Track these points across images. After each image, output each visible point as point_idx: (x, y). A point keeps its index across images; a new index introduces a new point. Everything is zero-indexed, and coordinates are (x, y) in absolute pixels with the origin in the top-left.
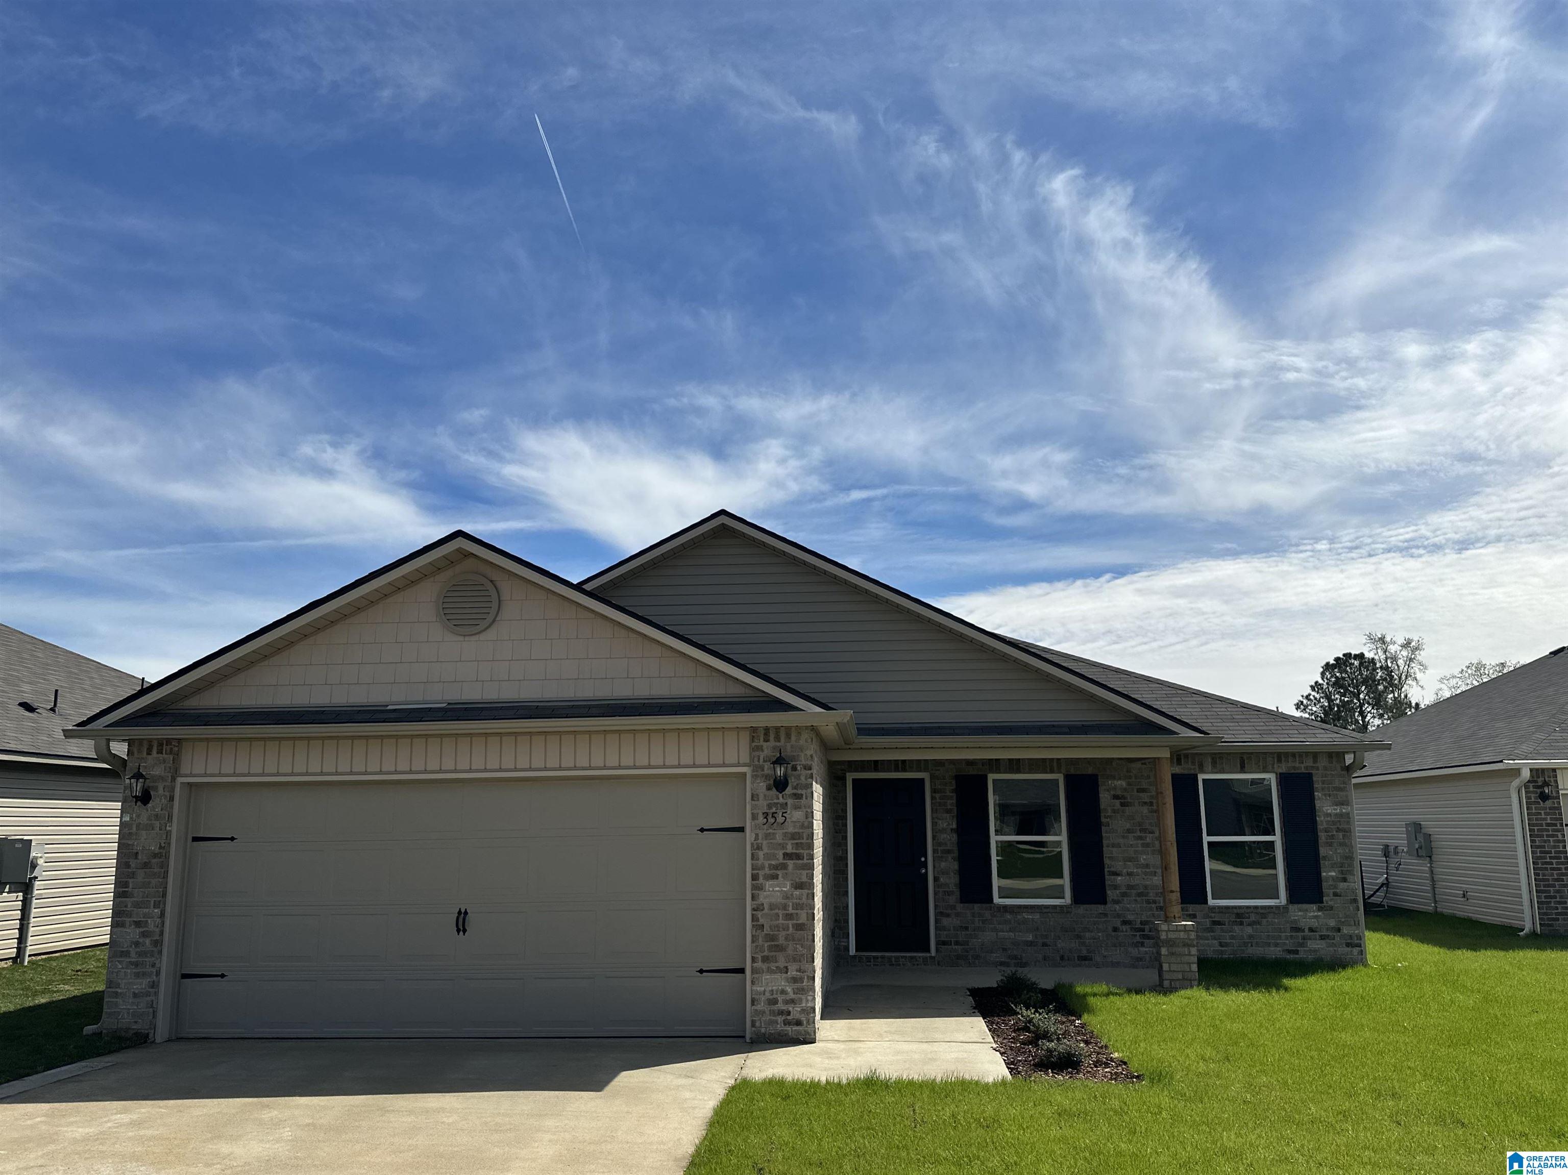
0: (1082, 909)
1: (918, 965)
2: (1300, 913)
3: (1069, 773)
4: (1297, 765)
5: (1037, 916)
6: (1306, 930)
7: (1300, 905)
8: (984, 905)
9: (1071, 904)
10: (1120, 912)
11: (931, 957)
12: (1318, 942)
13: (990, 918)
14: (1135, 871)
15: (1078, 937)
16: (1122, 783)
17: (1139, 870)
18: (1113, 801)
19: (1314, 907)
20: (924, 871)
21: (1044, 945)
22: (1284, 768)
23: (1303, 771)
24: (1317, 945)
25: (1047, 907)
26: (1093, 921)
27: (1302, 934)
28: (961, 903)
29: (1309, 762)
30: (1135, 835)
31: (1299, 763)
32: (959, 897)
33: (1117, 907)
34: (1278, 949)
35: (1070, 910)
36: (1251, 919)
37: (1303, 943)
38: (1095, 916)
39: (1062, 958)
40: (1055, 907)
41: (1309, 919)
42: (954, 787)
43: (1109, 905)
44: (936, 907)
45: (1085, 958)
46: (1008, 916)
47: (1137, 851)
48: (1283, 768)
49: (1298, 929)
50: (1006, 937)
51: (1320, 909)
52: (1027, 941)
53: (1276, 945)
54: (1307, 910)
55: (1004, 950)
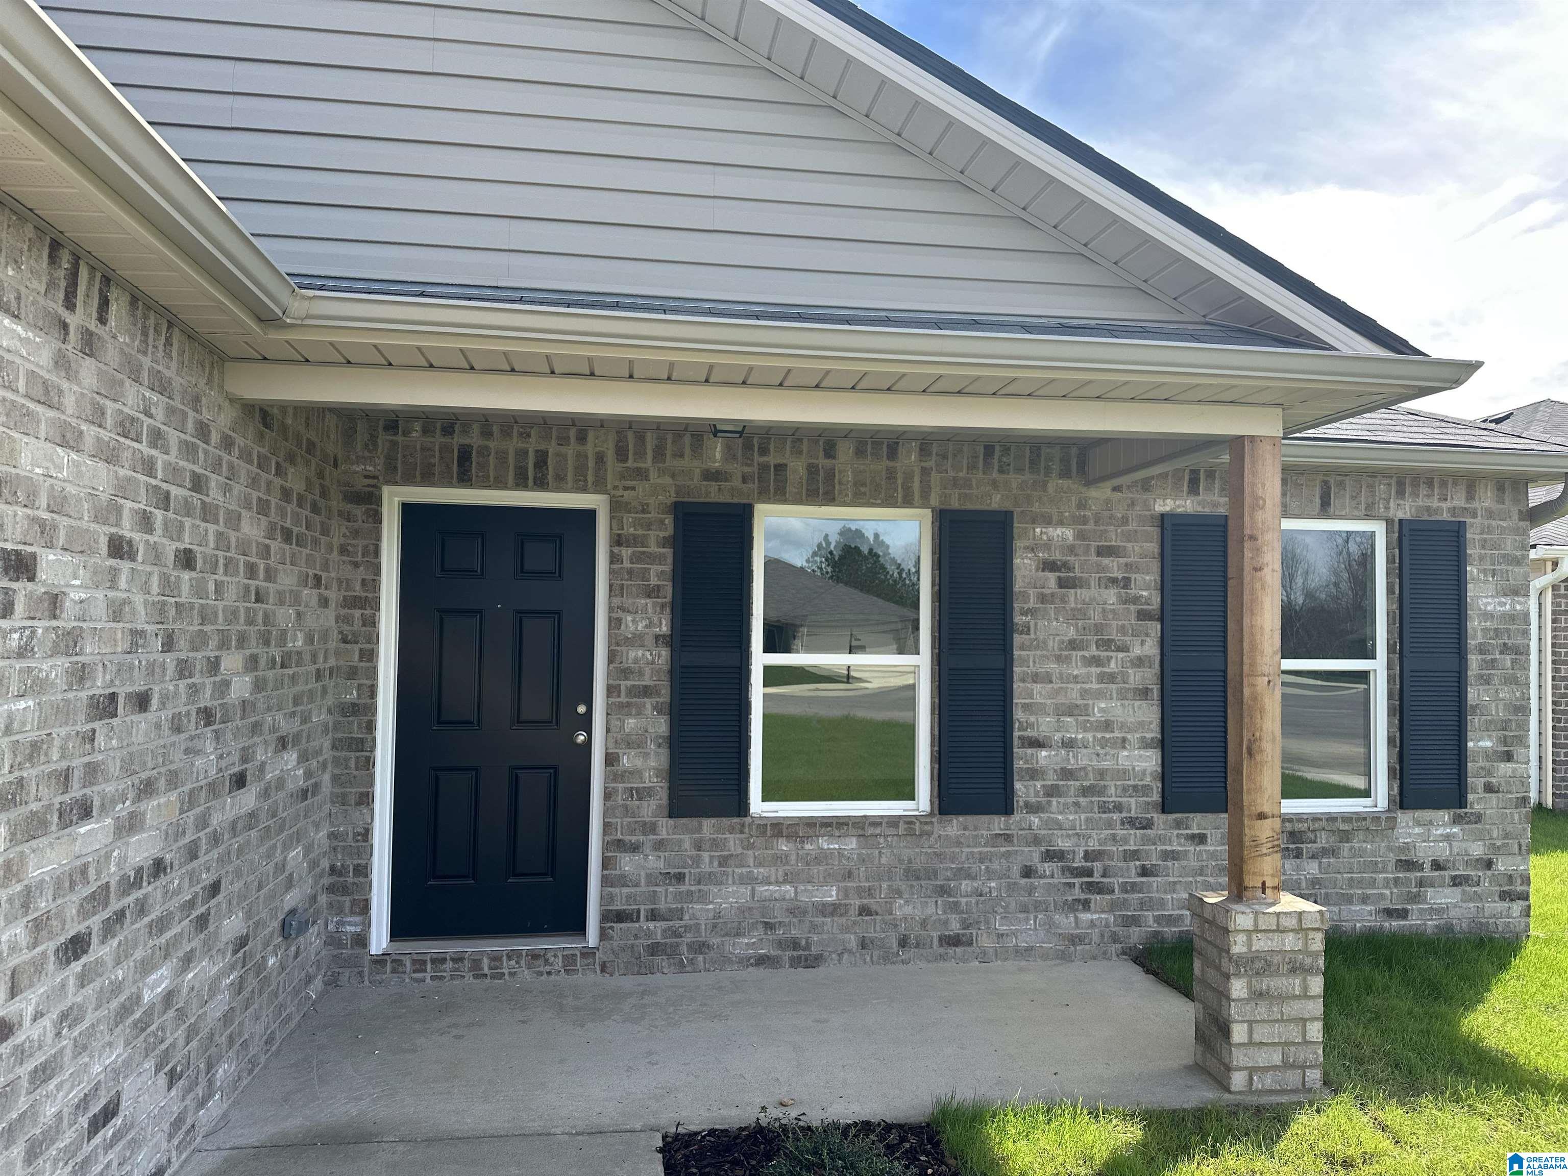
0: (954, 826)
1: (549, 973)
2: (1417, 830)
3: (948, 507)
4: (1435, 504)
5: (851, 844)
6: (1427, 866)
7: (1418, 814)
8: (726, 821)
9: (931, 814)
10: (1043, 832)
11: (588, 953)
12: (1448, 891)
13: (739, 851)
14: (1080, 736)
15: (943, 891)
16: (1063, 534)
17: (1090, 736)
18: (1041, 574)
19: (1445, 815)
20: (581, 738)
21: (865, 911)
22: (1408, 509)
23: (1446, 516)
24: (1446, 897)
25: (875, 822)
26: (980, 853)
27: (1419, 874)
28: (670, 816)
29: (1459, 500)
30: (1087, 654)
31: (1440, 500)
32: (665, 801)
33: (1035, 820)
34: (1368, 908)
35: (927, 828)
36: (1318, 845)
37: (1418, 895)
38: (983, 841)
39: (903, 943)
40: (893, 821)
41: (1433, 841)
42: (670, 532)
43: (1016, 817)
44: (607, 827)
45: (954, 941)
46: (784, 846)
47: (1086, 691)
48: (1405, 510)
49: (1409, 865)
50: (777, 895)
51: (1456, 820)
52: (824, 905)
53: (1364, 900)
54: (1431, 823)
55: (768, 926)
